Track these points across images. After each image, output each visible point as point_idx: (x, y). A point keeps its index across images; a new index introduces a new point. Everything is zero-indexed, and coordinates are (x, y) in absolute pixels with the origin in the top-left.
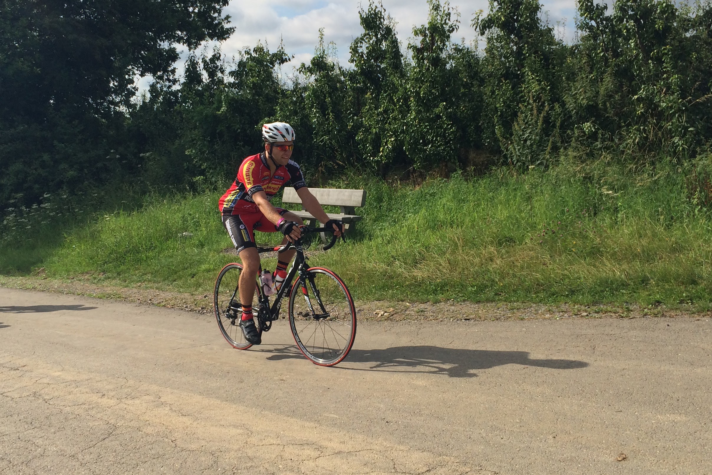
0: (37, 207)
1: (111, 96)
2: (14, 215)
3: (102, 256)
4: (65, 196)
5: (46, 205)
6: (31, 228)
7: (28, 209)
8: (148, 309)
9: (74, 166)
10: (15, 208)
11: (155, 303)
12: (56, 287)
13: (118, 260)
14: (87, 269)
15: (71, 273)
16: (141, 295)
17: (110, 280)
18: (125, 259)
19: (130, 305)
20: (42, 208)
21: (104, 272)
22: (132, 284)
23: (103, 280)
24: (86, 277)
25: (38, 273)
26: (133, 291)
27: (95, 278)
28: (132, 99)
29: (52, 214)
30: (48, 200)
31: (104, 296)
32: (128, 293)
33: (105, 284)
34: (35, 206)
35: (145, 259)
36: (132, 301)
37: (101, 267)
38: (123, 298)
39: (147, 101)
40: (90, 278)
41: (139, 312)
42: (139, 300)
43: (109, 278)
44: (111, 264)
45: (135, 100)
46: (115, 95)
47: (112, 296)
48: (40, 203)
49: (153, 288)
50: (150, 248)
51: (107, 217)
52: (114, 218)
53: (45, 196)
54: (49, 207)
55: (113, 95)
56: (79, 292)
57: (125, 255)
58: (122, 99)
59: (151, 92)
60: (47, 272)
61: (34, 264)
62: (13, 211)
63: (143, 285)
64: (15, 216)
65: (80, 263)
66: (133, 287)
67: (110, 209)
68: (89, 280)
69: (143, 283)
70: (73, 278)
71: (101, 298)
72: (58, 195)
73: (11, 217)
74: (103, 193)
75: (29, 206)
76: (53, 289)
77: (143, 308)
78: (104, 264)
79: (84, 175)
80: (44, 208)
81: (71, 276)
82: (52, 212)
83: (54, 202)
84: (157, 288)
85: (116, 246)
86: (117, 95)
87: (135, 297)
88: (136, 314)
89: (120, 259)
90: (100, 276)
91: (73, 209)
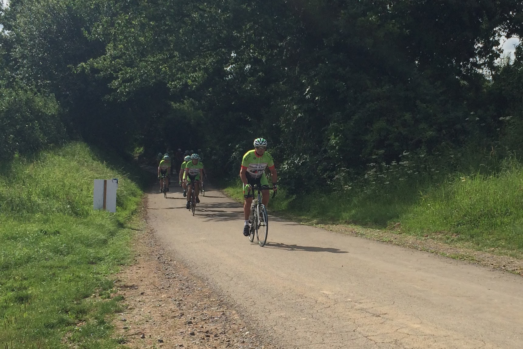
0: (396, 164)
1: (476, 58)
2: (375, 170)
3: (456, 217)
4: (423, 156)
5: (405, 163)
6: (389, 184)
7: (388, 166)
8: (502, 275)
9: (434, 127)
10: (376, 164)
11: (509, 270)
12: (411, 243)
13: (472, 223)
14: (440, 229)
15: (425, 231)
16: (494, 260)
17: (462, 241)
18: (479, 222)
19: (483, 268)
20: (401, 165)
21: (457, 233)
22: (485, 248)
23: (456, 241)
24: (439, 236)
25: (394, 227)
26: (485, 255)
27: (448, 238)
28: (496, 61)
29: (409, 172)
30: (406, 158)
31: (457, 257)
32: (481, 257)
33: (458, 245)
34: (394, 163)
35: (499, 223)
36: (485, 266)
37: (454, 227)
38: (476, 261)
39: (511, 63)
40: (443, 237)
41: (493, 277)
42: (492, 265)
43: (463, 240)
44: (464, 226)
45: (499, 62)
46: (479, 57)
47: (465, 258)
48: (398, 160)
49: (507, 255)
50: (505, 214)
51: (463, 179)
52: (470, 181)
53: (404, 154)
54: (407, 165)
55: (477, 57)
56: (433, 250)
57: (479, 218)
58: (486, 60)
59: (517, 54)
60: (402, 227)
61: (391, 218)
62: (374, 166)
63: (497, 251)
64: (376, 172)
65: (434, 222)
66: (486, 252)
67: (467, 171)
68: (442, 239)
69: (497, 249)
70: (427, 236)
71: (454, 259)
72: (416, 153)
73: (371, 172)
74: (459, 155)
75: (388, 163)
76: (408, 245)
77: (497, 274)
78: (458, 225)
79: (442, 135)
80: (402, 165)
81: (425, 234)
82: (409, 170)
83: (411, 160)
84: (511, 255)
85: (470, 208)
86: (481, 57)
87: (488, 261)
88: (491, 278)
89: (474, 222)
90: (453, 237)
91: (430, 168)
